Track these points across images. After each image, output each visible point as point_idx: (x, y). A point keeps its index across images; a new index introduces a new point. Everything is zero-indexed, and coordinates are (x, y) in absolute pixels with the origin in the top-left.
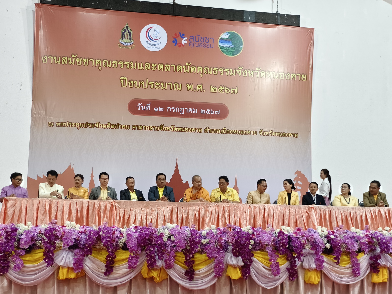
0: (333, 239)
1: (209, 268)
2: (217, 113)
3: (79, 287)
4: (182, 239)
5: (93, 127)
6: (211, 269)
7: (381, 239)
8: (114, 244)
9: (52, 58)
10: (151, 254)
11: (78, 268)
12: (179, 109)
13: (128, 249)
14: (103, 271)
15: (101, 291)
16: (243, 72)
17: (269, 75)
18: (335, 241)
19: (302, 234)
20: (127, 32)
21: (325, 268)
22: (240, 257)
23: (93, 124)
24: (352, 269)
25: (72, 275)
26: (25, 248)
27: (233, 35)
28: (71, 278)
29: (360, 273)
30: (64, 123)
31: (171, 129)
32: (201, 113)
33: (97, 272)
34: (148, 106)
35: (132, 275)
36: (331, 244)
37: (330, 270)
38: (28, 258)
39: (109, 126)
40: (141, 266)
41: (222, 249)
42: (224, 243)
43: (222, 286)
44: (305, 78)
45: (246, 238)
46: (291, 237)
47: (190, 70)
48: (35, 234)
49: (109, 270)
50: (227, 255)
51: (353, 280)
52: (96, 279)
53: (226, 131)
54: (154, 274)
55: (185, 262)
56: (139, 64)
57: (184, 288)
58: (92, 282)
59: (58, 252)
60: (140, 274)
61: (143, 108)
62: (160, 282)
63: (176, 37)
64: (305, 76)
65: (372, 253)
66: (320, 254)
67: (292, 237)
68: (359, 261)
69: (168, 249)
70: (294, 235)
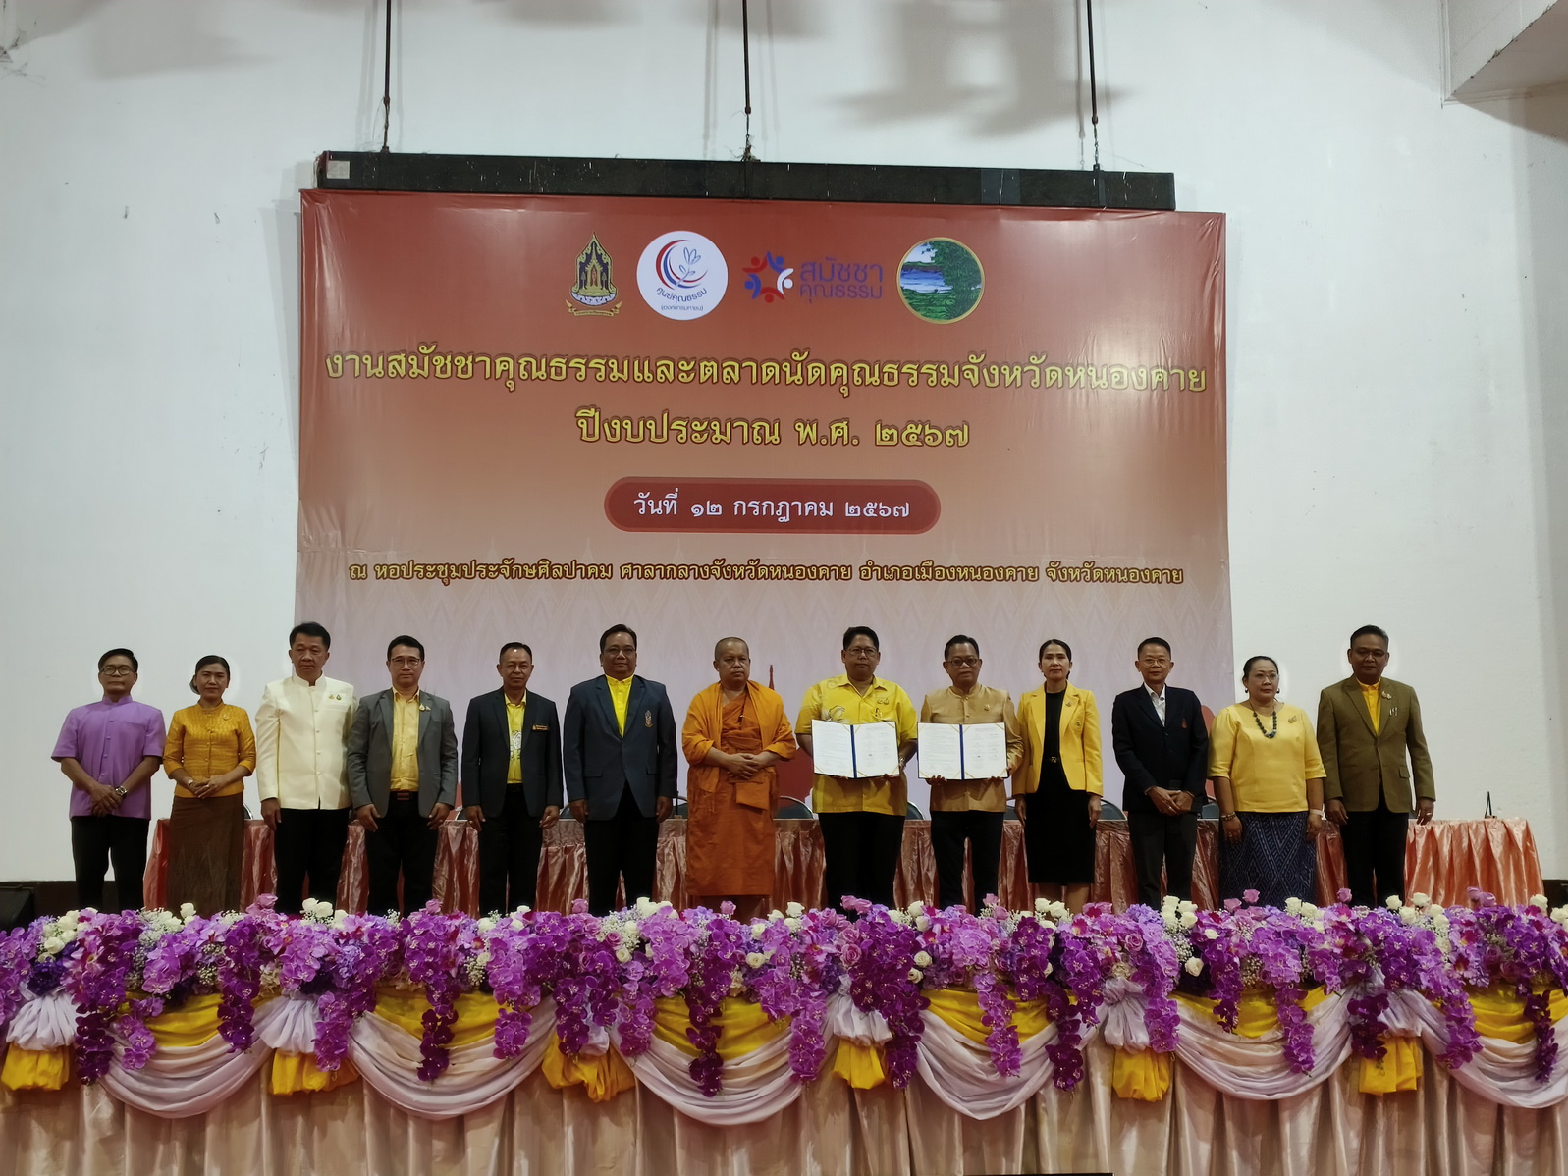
0: (1211, 941)
1: (771, 1050)
2: (900, 511)
3: (343, 1121)
4: (676, 955)
5: (493, 576)
6: (782, 1054)
7: (1386, 938)
8: (453, 972)
9: (357, 359)
10: (571, 1006)
11: (330, 1056)
12: (772, 504)
13: (493, 989)
14: (416, 1065)
15: (411, 1131)
16: (985, 371)
17: (1074, 376)
18: (1219, 947)
19: (1103, 925)
20: (594, 261)
21: (1184, 1043)
22: (877, 1012)
23: (494, 566)
24: (1284, 1047)
25: (315, 1081)
26: (161, 992)
27: (947, 251)
28: (313, 1091)
29: (1314, 1058)
30: (400, 566)
31: (747, 573)
32: (847, 515)
33: (397, 1070)
34: (670, 500)
35: (513, 1078)
36: (1204, 959)
37: (1201, 1049)
38: (174, 1024)
39: (547, 570)
40: (542, 1047)
41: (817, 986)
42: (823, 965)
43: (821, 1110)
44: (1200, 380)
45: (897, 945)
46: (1065, 937)
47: (805, 376)
48: (195, 945)
49: (434, 1064)
50: (836, 1005)
51: (1288, 1085)
52: (392, 1091)
53: (933, 572)
54: (583, 1074)
55: (689, 1030)
56: (637, 363)
57: (690, 1121)
58: (382, 1104)
59: (269, 1004)
60: (538, 1072)
61: (656, 507)
62: (608, 1099)
63: (756, 270)
64: (1199, 376)
65: (1358, 990)
66: (1164, 995)
67: (1068, 938)
68: (1311, 1018)
69: (629, 988)
70: (1075, 931)
